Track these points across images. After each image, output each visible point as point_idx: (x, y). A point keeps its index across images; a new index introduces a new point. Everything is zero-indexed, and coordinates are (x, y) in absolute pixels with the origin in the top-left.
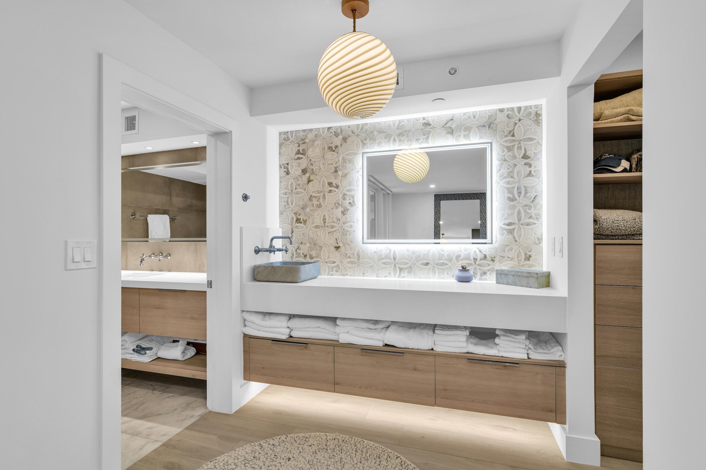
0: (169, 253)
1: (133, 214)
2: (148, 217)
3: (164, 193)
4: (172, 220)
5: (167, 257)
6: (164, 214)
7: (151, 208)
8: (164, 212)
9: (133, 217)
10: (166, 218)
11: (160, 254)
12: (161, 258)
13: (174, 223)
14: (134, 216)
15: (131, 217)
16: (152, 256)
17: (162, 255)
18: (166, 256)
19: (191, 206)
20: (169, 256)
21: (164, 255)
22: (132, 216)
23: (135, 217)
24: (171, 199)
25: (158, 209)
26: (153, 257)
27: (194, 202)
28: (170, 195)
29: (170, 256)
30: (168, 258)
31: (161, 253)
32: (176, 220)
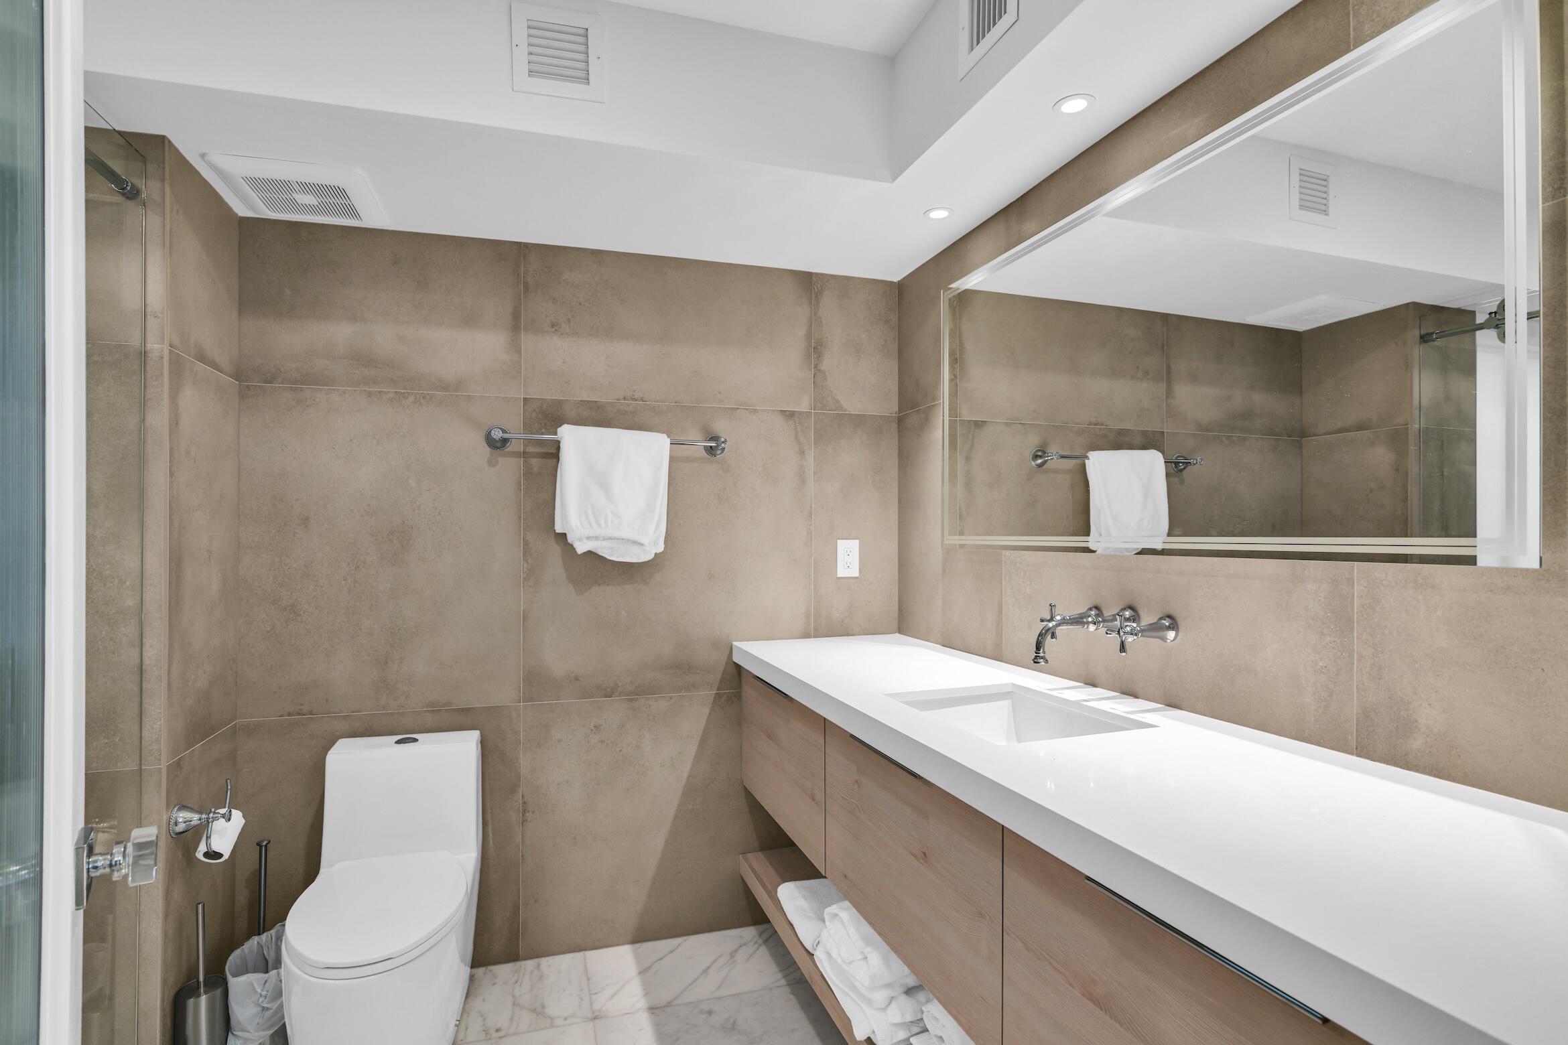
0: (1172, 613)
1: (1040, 453)
2: (1087, 461)
3: (1147, 373)
4: (1176, 468)
5: (1160, 634)
6: (1144, 447)
7: (1100, 429)
8: (1148, 442)
9: (1039, 461)
10: (1153, 462)
11: (1127, 614)
12: (1130, 639)
13: (1182, 482)
14: (1040, 457)
15: (1033, 463)
16: (1088, 623)
17: (1135, 618)
18: (1155, 629)
19: (1248, 415)
20: (1169, 628)
21: (1147, 619)
22: (1036, 457)
23: (1046, 461)
24: (1169, 393)
25: (1121, 432)
26: (1092, 628)
27: (1261, 399)
28: (1168, 377)
29: (1174, 626)
30: (1164, 639)
31: (1131, 608)
32: (1190, 467)
